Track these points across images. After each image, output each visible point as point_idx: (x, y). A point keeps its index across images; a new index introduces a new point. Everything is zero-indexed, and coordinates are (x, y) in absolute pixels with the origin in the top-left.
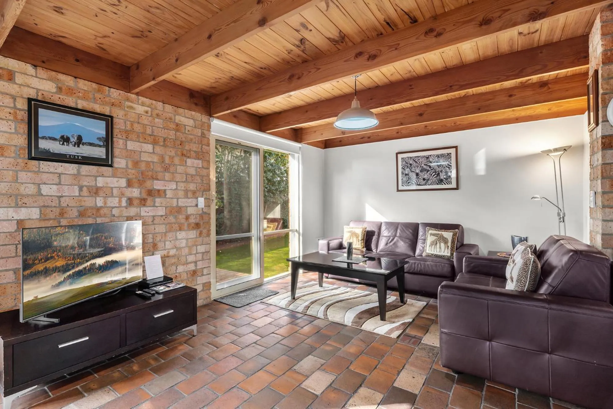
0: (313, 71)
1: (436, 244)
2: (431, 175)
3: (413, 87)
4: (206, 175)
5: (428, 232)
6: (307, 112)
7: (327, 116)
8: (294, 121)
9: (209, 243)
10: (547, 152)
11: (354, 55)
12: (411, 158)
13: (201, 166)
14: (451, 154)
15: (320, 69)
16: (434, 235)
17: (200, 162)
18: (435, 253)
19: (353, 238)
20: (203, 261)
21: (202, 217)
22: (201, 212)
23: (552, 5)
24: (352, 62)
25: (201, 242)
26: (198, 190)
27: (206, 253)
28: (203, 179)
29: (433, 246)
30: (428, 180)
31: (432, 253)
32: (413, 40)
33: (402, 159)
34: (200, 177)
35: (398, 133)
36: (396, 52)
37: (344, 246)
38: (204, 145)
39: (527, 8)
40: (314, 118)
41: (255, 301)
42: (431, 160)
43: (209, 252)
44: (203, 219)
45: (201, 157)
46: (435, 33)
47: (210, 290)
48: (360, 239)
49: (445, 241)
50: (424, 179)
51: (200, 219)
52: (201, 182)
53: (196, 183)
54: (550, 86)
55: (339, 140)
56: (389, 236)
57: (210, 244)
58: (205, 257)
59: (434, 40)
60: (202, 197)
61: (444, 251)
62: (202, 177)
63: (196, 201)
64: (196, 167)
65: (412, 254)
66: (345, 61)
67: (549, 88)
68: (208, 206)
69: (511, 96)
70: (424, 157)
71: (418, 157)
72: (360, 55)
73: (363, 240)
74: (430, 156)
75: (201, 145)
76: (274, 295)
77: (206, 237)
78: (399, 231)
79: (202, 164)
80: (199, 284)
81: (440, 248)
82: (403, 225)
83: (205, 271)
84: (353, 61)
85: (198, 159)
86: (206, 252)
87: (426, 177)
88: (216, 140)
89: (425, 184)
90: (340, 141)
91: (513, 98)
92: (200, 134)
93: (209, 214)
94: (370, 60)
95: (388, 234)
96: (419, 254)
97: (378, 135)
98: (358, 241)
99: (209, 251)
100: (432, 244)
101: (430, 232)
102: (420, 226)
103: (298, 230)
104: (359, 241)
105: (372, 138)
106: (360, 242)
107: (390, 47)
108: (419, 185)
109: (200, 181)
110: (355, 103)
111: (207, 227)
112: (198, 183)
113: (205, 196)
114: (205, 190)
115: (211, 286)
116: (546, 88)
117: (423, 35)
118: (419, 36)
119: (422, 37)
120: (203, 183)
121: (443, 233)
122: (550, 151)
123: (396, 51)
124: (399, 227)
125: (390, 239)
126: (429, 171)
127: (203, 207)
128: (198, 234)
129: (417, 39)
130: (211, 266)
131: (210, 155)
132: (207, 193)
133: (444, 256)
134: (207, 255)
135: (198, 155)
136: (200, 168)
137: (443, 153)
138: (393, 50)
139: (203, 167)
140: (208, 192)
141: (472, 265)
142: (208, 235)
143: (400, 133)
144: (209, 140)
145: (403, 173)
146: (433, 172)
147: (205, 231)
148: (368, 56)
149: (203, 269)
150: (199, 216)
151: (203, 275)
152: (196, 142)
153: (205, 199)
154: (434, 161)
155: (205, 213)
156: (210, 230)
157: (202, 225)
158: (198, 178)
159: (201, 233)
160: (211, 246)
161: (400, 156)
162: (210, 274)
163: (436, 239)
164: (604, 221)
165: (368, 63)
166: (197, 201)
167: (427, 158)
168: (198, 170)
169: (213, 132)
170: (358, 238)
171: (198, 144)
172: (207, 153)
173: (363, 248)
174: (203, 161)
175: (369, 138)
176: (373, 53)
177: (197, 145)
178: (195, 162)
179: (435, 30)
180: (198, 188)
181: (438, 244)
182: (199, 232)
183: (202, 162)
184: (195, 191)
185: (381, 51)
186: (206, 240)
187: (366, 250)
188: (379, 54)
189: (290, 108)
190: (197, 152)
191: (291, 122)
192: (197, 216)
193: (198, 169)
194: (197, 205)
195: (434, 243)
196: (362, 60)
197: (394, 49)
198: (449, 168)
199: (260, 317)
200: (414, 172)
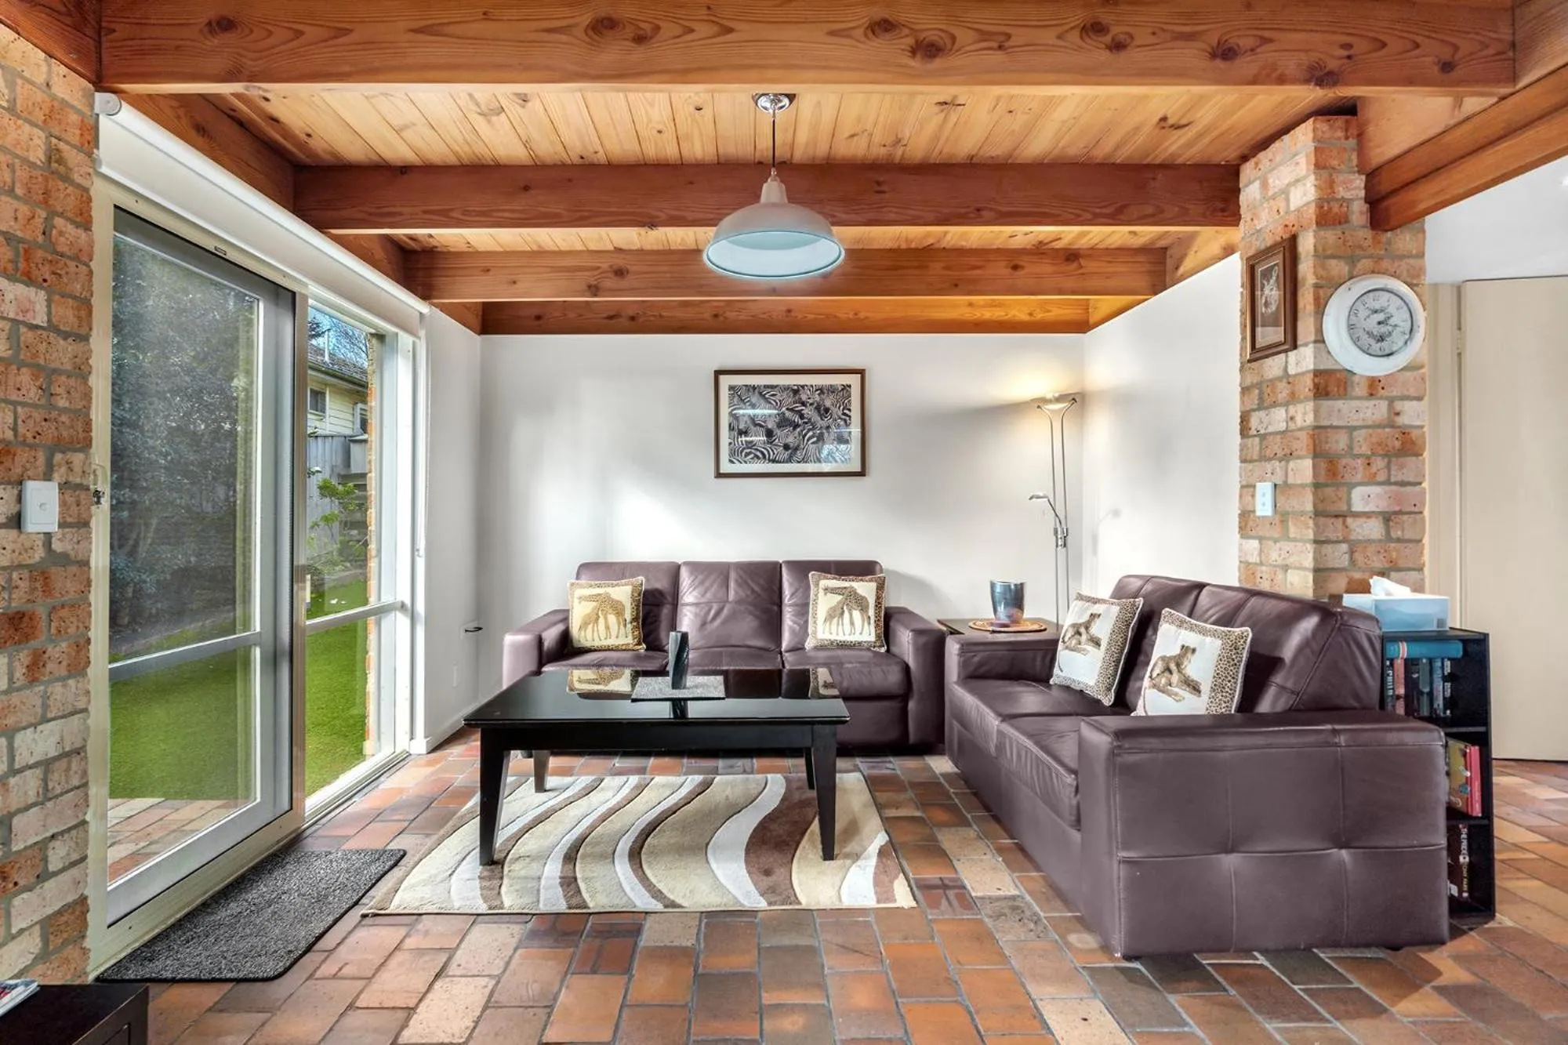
0: (703, 29)
1: (842, 613)
2: (804, 437)
3: (884, 188)
4: (68, 367)
5: (817, 585)
6: (526, 188)
7: (611, 219)
8: (465, 212)
9: (81, 705)
10: (1040, 403)
11: (865, 21)
12: (754, 388)
13: (41, 319)
14: (850, 386)
15: (730, 30)
16: (834, 591)
17: (38, 298)
18: (841, 638)
19: (606, 619)
20: (49, 804)
21: (46, 578)
22: (39, 554)
23: (1346, 61)
24: (854, 43)
25: (39, 710)
26: (24, 443)
27: (64, 762)
28: (55, 389)
29: (835, 620)
30: (796, 449)
31: (833, 637)
32: (1049, 36)
33: (731, 388)
34: (36, 377)
35: (716, 316)
36: (999, 57)
37: (576, 644)
38: (61, 215)
39: (1307, 51)
40: (556, 216)
41: (331, 919)
42: (804, 398)
43: (79, 751)
44: (47, 590)
45: (46, 271)
46: (1108, 39)
47: (83, 937)
48: (628, 616)
49: (861, 603)
50: (786, 447)
51: (33, 590)
52: (43, 401)
53: (15, 404)
54: (1082, 262)
55: (535, 312)
56: (706, 603)
57: (85, 710)
58: (56, 784)
59: (1105, 56)
60: (47, 477)
61: (862, 630)
62: (46, 375)
63: (14, 499)
64: (15, 322)
65: (773, 647)
66: (832, 33)
67: (1081, 267)
68: (76, 523)
69: (1015, 268)
70: (787, 388)
71: (772, 387)
72: (886, 30)
73: (635, 619)
74: (803, 387)
75: (44, 214)
76: (392, 868)
77: (63, 679)
78: (732, 584)
79: (49, 306)
80: (21, 931)
81: (852, 623)
82: (742, 569)
83: (58, 855)
84: (859, 41)
85: (29, 280)
86: (65, 755)
87: (790, 440)
88: (116, 207)
89: (789, 460)
90: (538, 318)
91: (1020, 273)
92: (38, 155)
93: (85, 564)
94: (919, 56)
95: (703, 595)
96: (792, 645)
97: (661, 316)
98: (622, 627)
99: (77, 745)
100: (830, 617)
101: (824, 583)
102: (784, 569)
103: (408, 602)
104: (625, 625)
105: (641, 320)
106: (629, 626)
107: (984, 36)
108: (774, 461)
109: (33, 394)
110: (772, 190)
111: (72, 630)
112: (24, 404)
113: (58, 476)
114: (61, 445)
115: (89, 916)
116: (1075, 265)
117: (1076, 32)
118: (1067, 31)
119: (1074, 37)
120: (52, 407)
121: (855, 585)
122: (1045, 401)
123: (1000, 52)
124: (733, 576)
125: (710, 610)
126: (796, 426)
127: (54, 528)
128: (19, 672)
129: (1059, 37)
130: (88, 818)
131: (91, 273)
132: (77, 458)
133: (860, 643)
134: (68, 769)
135: (27, 260)
136: (37, 327)
137: (833, 383)
138: (990, 49)
139: (52, 327)
140: (81, 456)
141: (976, 659)
142: (78, 666)
143: (721, 319)
144: (90, 200)
145: (731, 428)
146: (809, 430)
147: (57, 652)
148: (910, 41)
149: (42, 846)
150: (26, 574)
151: (43, 877)
152: (19, 191)
153: (64, 487)
154: (811, 401)
155: (64, 559)
156: (88, 641)
157: (44, 624)
158: (25, 376)
159: (35, 668)
160: (89, 721)
161: (726, 381)
162: (84, 859)
163: (839, 603)
164: (1316, 542)
165: (912, 63)
166: (20, 499)
167: (796, 392)
168: (27, 336)
169: (109, 166)
170: (623, 615)
171: (26, 199)
172: (76, 258)
173: (639, 644)
174: (56, 297)
175: (633, 318)
176: (931, 36)
177: (24, 210)
178: (9, 296)
179: (1108, 31)
180: (21, 429)
181: (846, 615)
182: (26, 661)
183: (49, 302)
184: (8, 443)
185: (953, 38)
186: (61, 693)
187: (647, 650)
188: (949, 47)
189: (452, 160)
190: (21, 241)
191: (454, 214)
192: (15, 575)
193: (23, 329)
194: (16, 521)
195: (835, 614)
196: (893, 47)
197: (995, 45)
198: (845, 421)
199: (424, 990)
200: (761, 426)
